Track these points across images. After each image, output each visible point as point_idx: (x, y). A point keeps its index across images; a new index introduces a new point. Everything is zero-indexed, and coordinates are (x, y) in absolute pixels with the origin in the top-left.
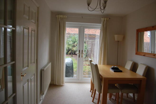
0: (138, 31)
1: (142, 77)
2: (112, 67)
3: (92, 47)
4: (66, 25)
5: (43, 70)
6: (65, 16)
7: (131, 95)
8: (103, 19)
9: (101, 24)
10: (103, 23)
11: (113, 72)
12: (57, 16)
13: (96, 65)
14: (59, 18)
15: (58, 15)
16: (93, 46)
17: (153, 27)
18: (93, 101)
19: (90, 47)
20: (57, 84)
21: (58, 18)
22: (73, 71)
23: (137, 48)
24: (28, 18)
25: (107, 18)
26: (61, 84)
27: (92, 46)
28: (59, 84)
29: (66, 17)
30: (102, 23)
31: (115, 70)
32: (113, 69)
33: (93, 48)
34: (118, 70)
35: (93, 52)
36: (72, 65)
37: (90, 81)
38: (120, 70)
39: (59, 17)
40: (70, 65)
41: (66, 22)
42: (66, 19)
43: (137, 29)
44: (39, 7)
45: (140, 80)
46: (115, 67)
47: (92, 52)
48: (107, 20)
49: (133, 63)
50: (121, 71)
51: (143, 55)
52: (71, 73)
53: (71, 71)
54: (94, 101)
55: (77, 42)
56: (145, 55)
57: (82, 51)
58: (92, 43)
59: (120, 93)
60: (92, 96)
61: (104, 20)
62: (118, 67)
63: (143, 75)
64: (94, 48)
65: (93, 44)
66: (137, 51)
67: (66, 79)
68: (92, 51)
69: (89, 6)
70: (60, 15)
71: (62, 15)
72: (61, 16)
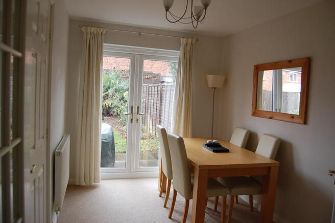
0: (257, 69)
1: (269, 161)
2: (208, 141)
3: (148, 99)
4: (104, 50)
5: (59, 154)
6: (102, 30)
7: (244, 198)
8: (183, 41)
9: (179, 52)
10: (185, 49)
11: (211, 153)
12: (83, 29)
13: (179, 138)
14: (87, 34)
15: (86, 26)
16: (150, 98)
17: (290, 61)
18: (170, 217)
19: (145, 100)
20: (83, 184)
21: (85, 35)
22: (114, 152)
23: (255, 102)
24: (35, 30)
25: (192, 38)
26: (93, 184)
27: (149, 96)
28: (88, 184)
29: (105, 31)
30: (182, 48)
31: (215, 149)
32: (210, 145)
33: (150, 101)
34: (220, 149)
35: (152, 109)
36: (112, 139)
37: (158, 173)
38: (223, 148)
39: (89, 31)
40: (109, 139)
41: (104, 44)
42: (103, 36)
43: (256, 64)
44: (54, 5)
45: (267, 168)
46: (214, 143)
47: (149, 111)
48: (191, 44)
49: (246, 133)
50: (227, 151)
51: (268, 116)
52: (111, 158)
53: (109, 153)
54: (172, 217)
55: (112, 87)
56: (271, 116)
57: (138, 108)
58: (149, 91)
59: (228, 197)
60: (165, 207)
61: (187, 44)
62: (219, 143)
63: (271, 158)
64: (152, 101)
65: (150, 93)
66: (256, 109)
67: (102, 171)
68: (149, 108)
69: (168, 12)
70: (89, 28)
71: (94, 27)
72: (93, 30)
